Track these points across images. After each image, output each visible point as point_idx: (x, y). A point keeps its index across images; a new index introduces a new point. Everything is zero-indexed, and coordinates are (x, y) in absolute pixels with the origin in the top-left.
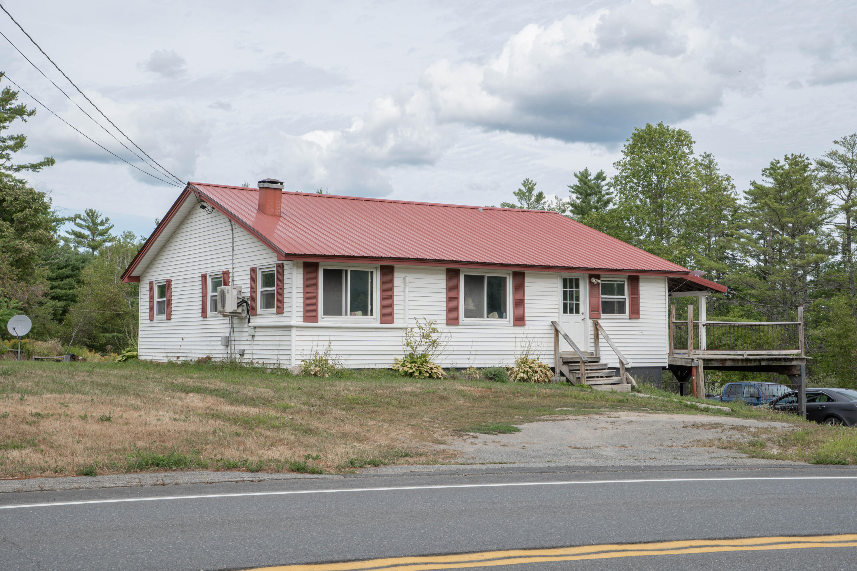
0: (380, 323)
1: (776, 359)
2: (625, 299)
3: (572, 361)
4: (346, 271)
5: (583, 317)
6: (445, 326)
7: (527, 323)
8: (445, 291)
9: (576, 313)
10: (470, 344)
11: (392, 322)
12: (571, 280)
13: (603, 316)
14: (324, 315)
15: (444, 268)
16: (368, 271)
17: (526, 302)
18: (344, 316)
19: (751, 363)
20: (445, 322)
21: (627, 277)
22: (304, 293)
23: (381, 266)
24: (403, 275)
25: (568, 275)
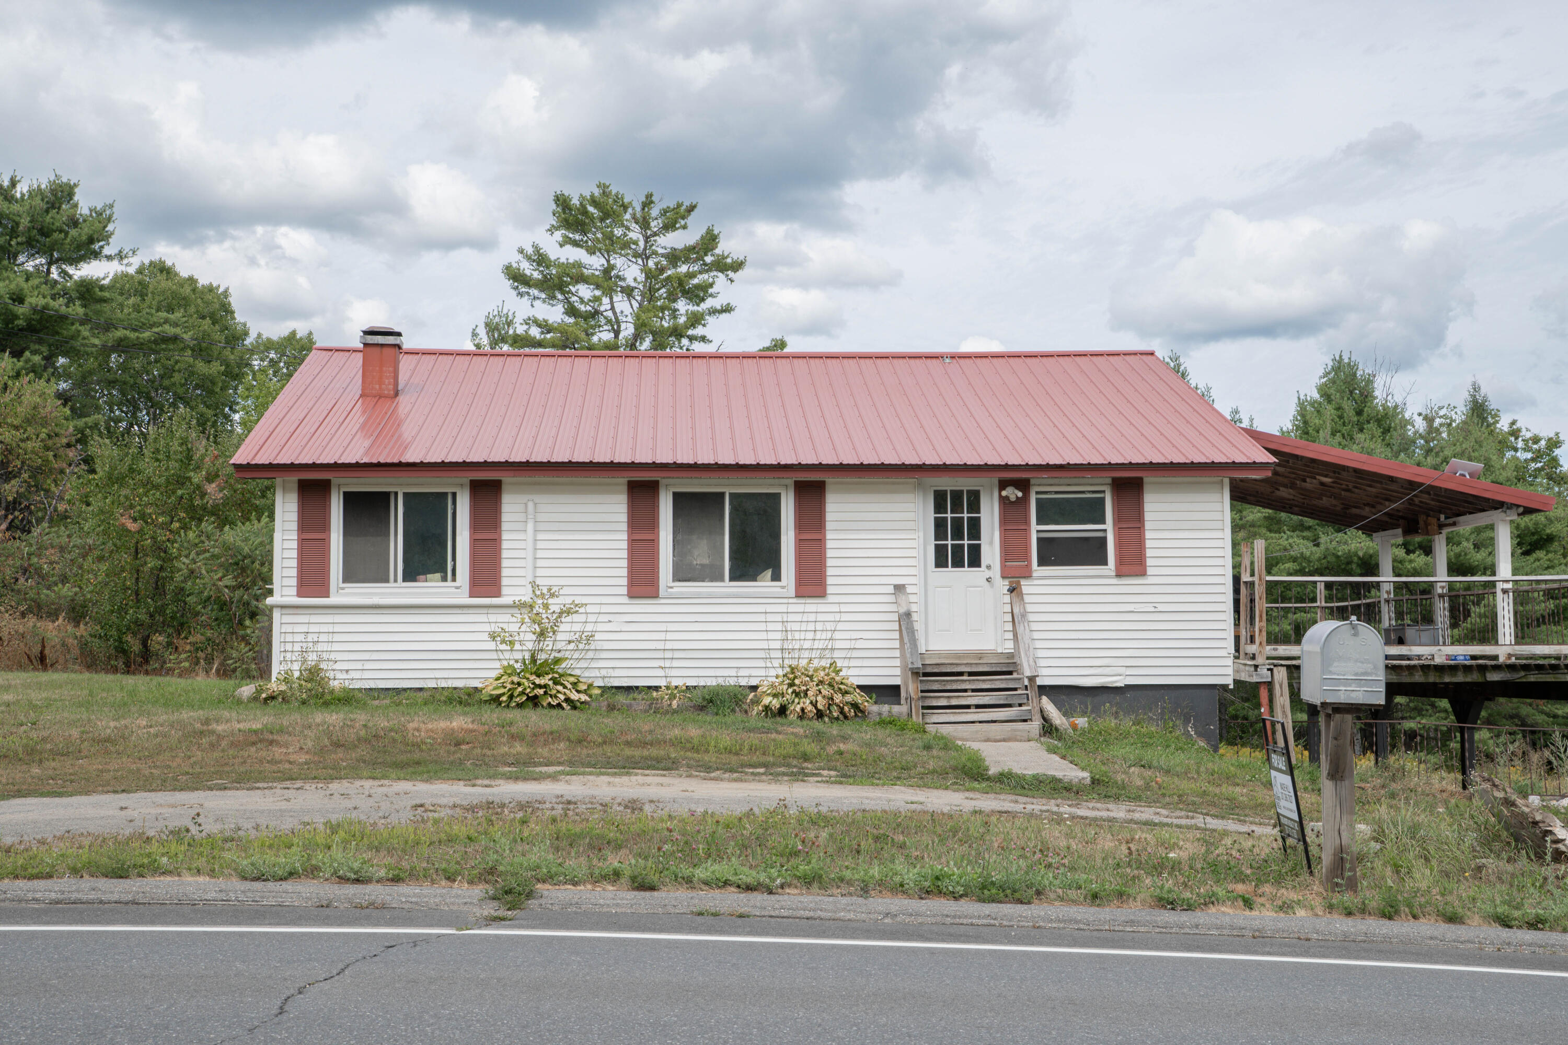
0: (471, 597)
1: (1540, 668)
2: (1105, 531)
3: (936, 670)
4: (396, 494)
5: (988, 574)
6: (626, 600)
7: (830, 590)
8: (624, 527)
9: (969, 566)
10: (662, 636)
11: (498, 595)
12: (957, 496)
13: (1038, 571)
14: (344, 582)
15: (622, 480)
16: (446, 494)
17: (829, 544)
18: (391, 584)
19: (1455, 675)
20: (624, 591)
21: (1109, 481)
22: (298, 540)
23: (471, 481)
24: (523, 498)
25: (948, 483)
